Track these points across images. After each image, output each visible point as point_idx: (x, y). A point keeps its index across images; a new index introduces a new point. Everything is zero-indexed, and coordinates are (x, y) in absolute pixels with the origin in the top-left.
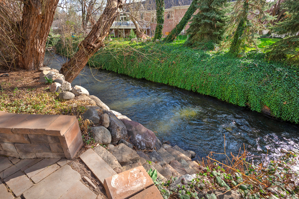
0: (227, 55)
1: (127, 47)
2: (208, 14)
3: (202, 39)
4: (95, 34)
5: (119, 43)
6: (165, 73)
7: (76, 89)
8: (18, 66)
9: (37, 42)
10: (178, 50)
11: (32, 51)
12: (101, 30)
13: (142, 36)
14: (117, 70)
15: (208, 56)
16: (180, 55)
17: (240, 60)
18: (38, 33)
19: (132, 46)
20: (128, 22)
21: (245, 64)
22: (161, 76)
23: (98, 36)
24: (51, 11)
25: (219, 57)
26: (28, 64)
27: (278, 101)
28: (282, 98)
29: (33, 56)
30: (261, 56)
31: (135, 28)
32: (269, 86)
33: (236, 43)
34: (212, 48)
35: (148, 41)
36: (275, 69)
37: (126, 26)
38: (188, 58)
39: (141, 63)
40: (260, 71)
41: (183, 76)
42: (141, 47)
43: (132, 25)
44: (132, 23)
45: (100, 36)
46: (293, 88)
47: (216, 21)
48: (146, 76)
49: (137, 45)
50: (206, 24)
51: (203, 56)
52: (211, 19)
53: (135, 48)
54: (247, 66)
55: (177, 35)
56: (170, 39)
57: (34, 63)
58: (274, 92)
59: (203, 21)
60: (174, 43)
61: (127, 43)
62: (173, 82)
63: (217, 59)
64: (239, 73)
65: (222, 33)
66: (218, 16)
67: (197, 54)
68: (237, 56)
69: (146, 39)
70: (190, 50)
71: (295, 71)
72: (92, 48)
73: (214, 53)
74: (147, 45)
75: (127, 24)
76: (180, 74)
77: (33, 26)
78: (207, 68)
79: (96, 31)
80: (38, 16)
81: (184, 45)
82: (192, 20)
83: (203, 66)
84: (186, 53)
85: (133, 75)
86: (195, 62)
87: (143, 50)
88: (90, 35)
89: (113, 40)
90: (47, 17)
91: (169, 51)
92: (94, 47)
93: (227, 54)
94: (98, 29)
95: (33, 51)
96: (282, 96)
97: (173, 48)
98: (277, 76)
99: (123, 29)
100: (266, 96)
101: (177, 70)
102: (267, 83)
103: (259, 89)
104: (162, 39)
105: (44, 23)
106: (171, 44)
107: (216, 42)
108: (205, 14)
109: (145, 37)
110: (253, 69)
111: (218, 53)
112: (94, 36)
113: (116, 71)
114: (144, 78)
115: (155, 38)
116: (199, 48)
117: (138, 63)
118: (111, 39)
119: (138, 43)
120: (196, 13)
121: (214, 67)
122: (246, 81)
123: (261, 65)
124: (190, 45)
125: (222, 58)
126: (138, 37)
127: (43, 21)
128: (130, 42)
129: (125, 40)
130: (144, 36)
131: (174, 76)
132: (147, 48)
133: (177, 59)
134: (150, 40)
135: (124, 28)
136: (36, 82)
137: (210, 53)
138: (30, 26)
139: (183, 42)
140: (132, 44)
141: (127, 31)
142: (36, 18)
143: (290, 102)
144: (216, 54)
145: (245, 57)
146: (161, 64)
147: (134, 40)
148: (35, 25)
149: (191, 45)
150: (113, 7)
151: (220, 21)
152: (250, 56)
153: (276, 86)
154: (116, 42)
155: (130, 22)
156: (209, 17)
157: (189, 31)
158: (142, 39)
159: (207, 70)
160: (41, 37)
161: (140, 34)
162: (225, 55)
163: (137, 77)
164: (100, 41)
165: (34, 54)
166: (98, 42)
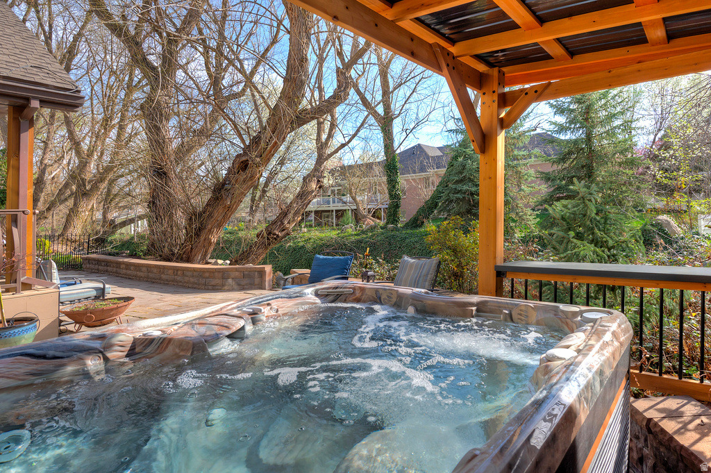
1: (332, 239)
4: (282, 220)
9: (213, 231)
11: (205, 240)
12: (290, 216)
13: (366, 220)
20: (344, 198)
23: (286, 222)
35: (372, 228)
37: (341, 204)
43: (349, 202)
45: (289, 223)
47: (472, 194)
52: (464, 194)
55: (426, 216)
56: (416, 223)
57: (202, 255)
61: (334, 234)
66: (474, 189)
69: (372, 224)
72: (275, 236)
75: (342, 202)
77: (216, 215)
79: (284, 217)
80: (225, 206)
88: (274, 223)
89: (309, 231)
92: (278, 236)
94: (286, 214)
99: (332, 211)
109: (370, 221)
112: (279, 223)
115: (387, 223)
118: (306, 230)
119: (355, 232)
126: (357, 222)
127: (228, 211)
128: (340, 231)
129: (332, 229)
134: (376, 226)
135: (334, 209)
142: (223, 207)
147: (348, 228)
148: (218, 214)
150: (309, 190)
155: (348, 198)
156: (461, 190)
158: (364, 226)
160: (219, 226)
161: (364, 217)
164: (287, 228)
165: (206, 244)
166: (284, 230)
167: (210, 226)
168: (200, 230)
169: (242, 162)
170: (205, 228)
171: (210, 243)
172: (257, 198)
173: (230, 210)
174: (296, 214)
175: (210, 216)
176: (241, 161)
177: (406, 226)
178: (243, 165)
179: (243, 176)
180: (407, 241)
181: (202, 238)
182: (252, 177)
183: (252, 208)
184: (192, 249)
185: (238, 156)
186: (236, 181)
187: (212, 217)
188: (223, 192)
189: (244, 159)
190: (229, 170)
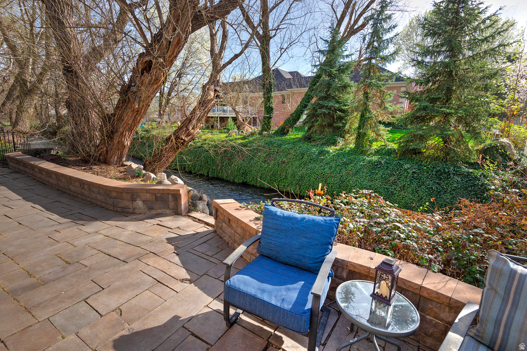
0: (352, 152)
1: (223, 141)
2: (326, 103)
3: (322, 132)
4: (187, 126)
5: (211, 136)
6: (274, 175)
7: (173, 178)
8: (99, 160)
9: (126, 134)
10: (290, 146)
11: (118, 143)
12: (194, 122)
13: (245, 127)
14: (208, 172)
15: (328, 152)
16: (292, 152)
17: (365, 157)
18: (129, 126)
19: (231, 140)
20: (225, 108)
21: (370, 161)
22: (269, 178)
23: (191, 128)
24: (146, 105)
25: (341, 154)
26: (111, 157)
27: (407, 204)
28: (411, 199)
29: (118, 149)
30: (390, 152)
31: (235, 116)
32: (397, 186)
33: (360, 137)
34: (334, 143)
35: (252, 134)
36: (402, 166)
37: (222, 113)
38: (303, 155)
39: (241, 162)
40: (387, 169)
41: (297, 178)
42: (242, 141)
43: (230, 111)
44: (231, 109)
45: (193, 129)
46: (422, 186)
47: (336, 110)
48: (249, 179)
49: (236, 139)
50: (325, 114)
51: (322, 153)
52: (330, 109)
53: (235, 143)
54: (372, 163)
55: (292, 126)
56: (283, 131)
57: (118, 157)
58: (402, 193)
59: (319, 111)
60: (288, 137)
61: (223, 136)
62: (284, 186)
63: (338, 155)
64: (363, 172)
65: (344, 125)
66: (337, 105)
67: (315, 149)
68: (363, 153)
69: (251, 131)
70: (305, 146)
71: (425, 168)
72: (182, 141)
73: (336, 149)
74: (251, 139)
75: (224, 111)
76: (293, 176)
77: (126, 118)
78: (326, 166)
79: (189, 123)
80: (134, 109)
81: (300, 140)
82: (309, 109)
83: (321, 164)
84: (300, 149)
85: (231, 178)
86: (311, 160)
87: (245, 145)
88: (180, 128)
90: (141, 110)
91: (280, 146)
92: (184, 140)
93: (351, 150)
94: (190, 121)
95: (120, 144)
96: (411, 197)
97: (285, 142)
98: (405, 174)
99: (217, 118)
100: (395, 198)
101: (290, 171)
102: (394, 183)
103: (386, 190)
104: (272, 132)
105: (137, 116)
106: (285, 138)
107: (339, 135)
108: (321, 102)
109: (249, 129)
110: (379, 166)
111: (341, 149)
112: (185, 129)
113: (205, 174)
114: (246, 182)
115: (262, 130)
116: (319, 143)
117: (238, 161)
119: (239, 137)
120: (314, 101)
121: (334, 165)
122: (372, 181)
123: (387, 162)
124: (308, 139)
125: (344, 155)
126: (239, 128)
127: (137, 114)
128: (227, 135)
129: (219, 132)
130: (247, 127)
131: (286, 178)
132: (250, 142)
133: (289, 156)
134: (255, 133)
135: (218, 116)
136: (124, 175)
137: (331, 149)
138: (122, 118)
139: (300, 135)
140: (231, 138)
141: (223, 120)
142: (132, 111)
143: (420, 204)
144: (339, 150)
145: (371, 153)
146: (268, 163)
147: (233, 132)
148: (128, 118)
149: (310, 139)
150: (209, 98)
151: (341, 110)
152: (377, 152)
153: (404, 185)
154: (208, 135)
155: (228, 108)
156: (327, 106)
157: (305, 123)
158: (245, 132)
159: (326, 170)
160: (130, 130)
161: (242, 124)
162: (349, 151)
163: (236, 181)
164: (191, 134)
165: (120, 147)
166: (190, 135)
167: (121, 130)
168: (112, 133)
169: (146, 62)
170: (117, 131)
171: (124, 147)
172: (163, 104)
173: (139, 114)
174: (199, 120)
175: (120, 119)
176: (144, 61)
177: (276, 133)
178: (146, 66)
179: (147, 78)
180: (283, 147)
181: (116, 141)
182: (157, 80)
183: (160, 112)
184: (107, 151)
185: (141, 55)
186: (142, 83)
187: (122, 120)
188: (129, 95)
189: (147, 59)
190: (134, 71)
